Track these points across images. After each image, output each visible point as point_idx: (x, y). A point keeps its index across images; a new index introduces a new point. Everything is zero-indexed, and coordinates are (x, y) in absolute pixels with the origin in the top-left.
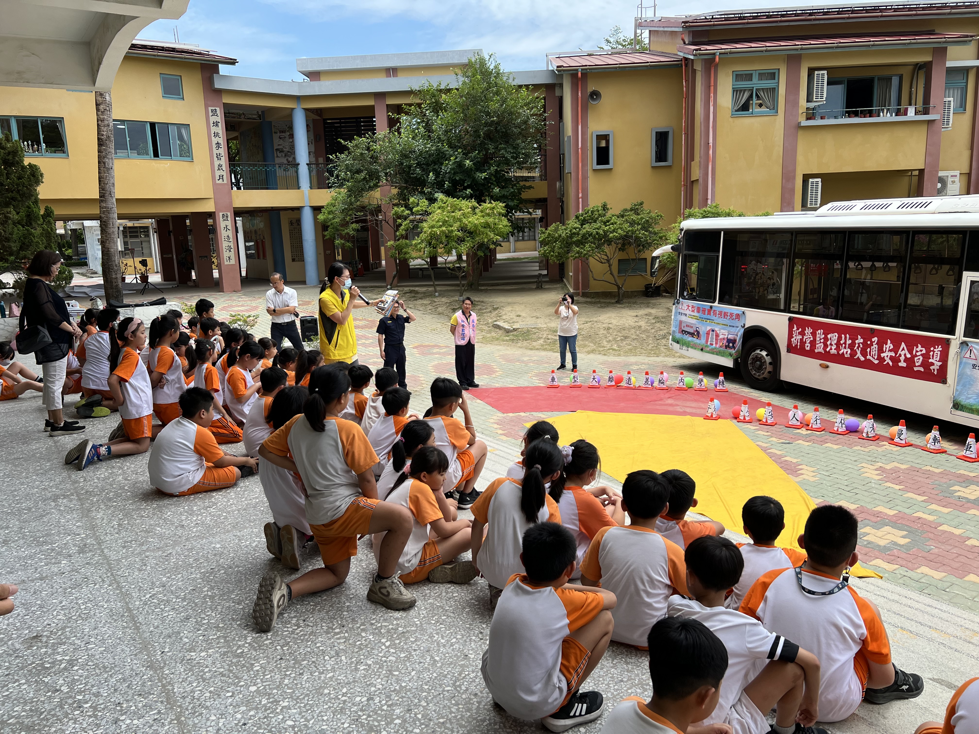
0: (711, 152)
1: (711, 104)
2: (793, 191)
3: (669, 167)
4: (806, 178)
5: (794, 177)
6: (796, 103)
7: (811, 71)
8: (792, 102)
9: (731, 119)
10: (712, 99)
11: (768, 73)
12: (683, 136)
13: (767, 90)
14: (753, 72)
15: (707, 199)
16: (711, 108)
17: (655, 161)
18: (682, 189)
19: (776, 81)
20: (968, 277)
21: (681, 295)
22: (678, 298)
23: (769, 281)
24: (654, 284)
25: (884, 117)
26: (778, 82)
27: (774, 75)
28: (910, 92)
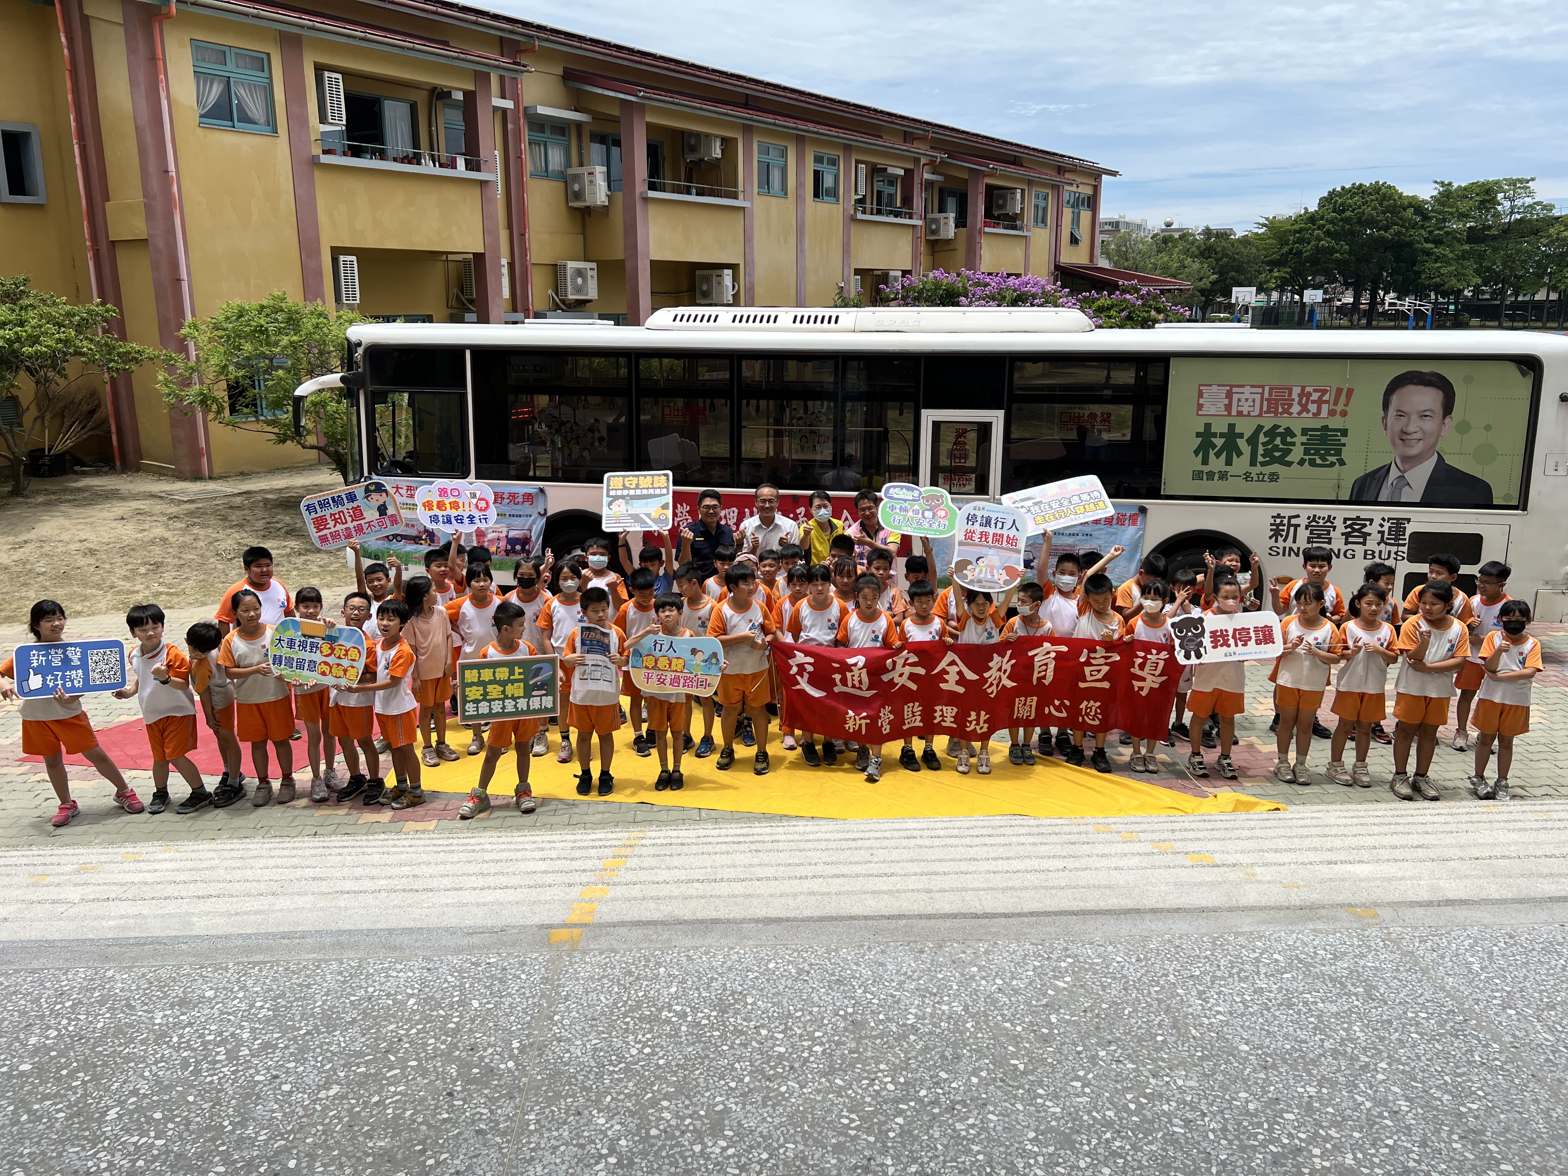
0: (175, 188)
1: (163, 95)
2: (319, 273)
3: (40, 207)
4: (336, 252)
5: (318, 251)
6: (304, 121)
7: (319, 69)
8: (297, 120)
9: (200, 131)
10: (162, 85)
11: (251, 57)
12: (76, 147)
13: (251, 87)
14: (227, 49)
15: (179, 280)
16: (164, 103)
17: (12, 192)
18: (90, 255)
19: (266, 74)
20: (929, 416)
21: (372, 469)
22: (366, 474)
23: (589, 435)
24: (50, 450)
25: (427, 167)
26: (271, 78)
27: (262, 63)
28: (430, 131)
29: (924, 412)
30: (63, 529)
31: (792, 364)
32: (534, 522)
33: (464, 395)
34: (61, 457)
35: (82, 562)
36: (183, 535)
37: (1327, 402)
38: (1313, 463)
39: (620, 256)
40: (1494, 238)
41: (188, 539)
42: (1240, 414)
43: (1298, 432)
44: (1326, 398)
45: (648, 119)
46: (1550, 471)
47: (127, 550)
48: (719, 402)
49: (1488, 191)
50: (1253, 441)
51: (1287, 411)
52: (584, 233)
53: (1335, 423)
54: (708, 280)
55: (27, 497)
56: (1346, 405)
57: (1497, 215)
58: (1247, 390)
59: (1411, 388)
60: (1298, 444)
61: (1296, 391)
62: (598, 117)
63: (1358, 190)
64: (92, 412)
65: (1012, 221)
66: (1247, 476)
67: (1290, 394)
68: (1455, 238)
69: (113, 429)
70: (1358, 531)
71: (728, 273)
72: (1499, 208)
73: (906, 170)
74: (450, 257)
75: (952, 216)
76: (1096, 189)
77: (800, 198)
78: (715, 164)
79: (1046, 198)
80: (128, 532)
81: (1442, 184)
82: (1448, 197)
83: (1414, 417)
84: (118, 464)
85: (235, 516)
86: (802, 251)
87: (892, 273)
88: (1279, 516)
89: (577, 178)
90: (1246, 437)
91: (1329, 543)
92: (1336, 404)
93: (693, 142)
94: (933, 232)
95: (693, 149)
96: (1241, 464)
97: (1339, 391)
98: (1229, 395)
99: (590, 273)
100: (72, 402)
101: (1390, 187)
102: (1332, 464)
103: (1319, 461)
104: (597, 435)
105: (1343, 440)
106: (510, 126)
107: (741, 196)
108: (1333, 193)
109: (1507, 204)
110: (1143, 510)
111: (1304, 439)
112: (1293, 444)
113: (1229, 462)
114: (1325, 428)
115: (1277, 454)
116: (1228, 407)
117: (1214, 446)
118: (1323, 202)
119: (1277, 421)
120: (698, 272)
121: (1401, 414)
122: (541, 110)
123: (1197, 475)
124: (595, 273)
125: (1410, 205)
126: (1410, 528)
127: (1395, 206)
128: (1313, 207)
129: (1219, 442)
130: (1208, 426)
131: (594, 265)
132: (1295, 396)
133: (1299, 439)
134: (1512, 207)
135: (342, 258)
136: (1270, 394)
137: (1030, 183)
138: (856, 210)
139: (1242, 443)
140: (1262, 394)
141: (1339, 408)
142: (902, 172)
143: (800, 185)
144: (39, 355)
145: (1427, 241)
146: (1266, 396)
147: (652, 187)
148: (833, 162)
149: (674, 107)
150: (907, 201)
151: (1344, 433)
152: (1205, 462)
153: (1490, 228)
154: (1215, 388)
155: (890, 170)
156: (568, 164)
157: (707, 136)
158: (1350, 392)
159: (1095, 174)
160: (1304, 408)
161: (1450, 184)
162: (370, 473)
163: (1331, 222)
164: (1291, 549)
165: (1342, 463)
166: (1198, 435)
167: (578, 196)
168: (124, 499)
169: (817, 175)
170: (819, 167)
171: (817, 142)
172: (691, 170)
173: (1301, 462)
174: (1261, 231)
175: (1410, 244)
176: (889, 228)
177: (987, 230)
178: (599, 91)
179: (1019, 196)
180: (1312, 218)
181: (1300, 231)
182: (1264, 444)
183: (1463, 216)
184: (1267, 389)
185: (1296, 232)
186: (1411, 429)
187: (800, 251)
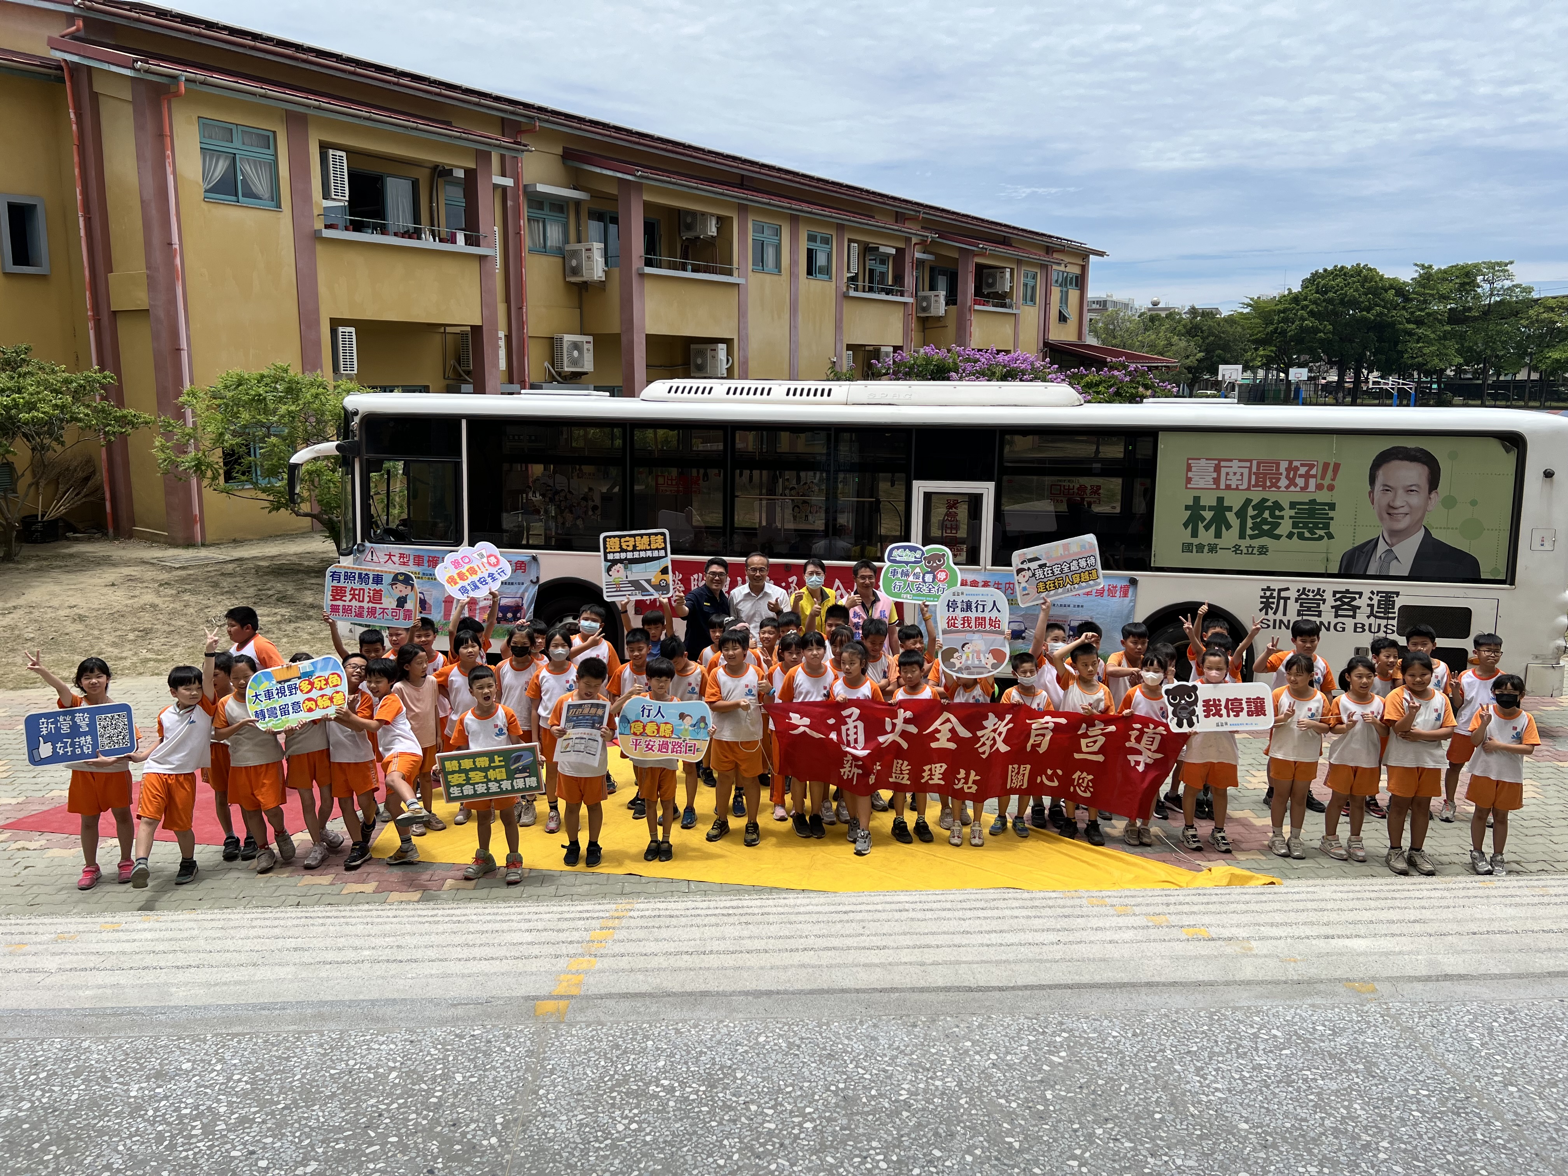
0: (178, 261)
1: (169, 170)
3: (43, 277)
5: (317, 323)
6: (307, 197)
7: (324, 147)
8: (301, 195)
9: (204, 206)
10: (169, 161)
11: (258, 135)
12: (81, 220)
13: (257, 164)
14: (234, 127)
15: (179, 350)
16: (170, 178)
17: (15, 263)
18: (91, 325)
19: (271, 151)
20: (920, 487)
21: (365, 536)
22: (359, 541)
23: (583, 503)
24: (43, 516)
25: (428, 242)
26: (276, 155)
27: (268, 141)
28: (431, 207)
29: (916, 484)
30: (53, 594)
31: (785, 436)
32: (526, 590)
33: (460, 464)
34: (54, 523)
35: (71, 627)
36: (174, 602)
37: (1314, 476)
38: (1301, 537)
39: (616, 330)
40: (1475, 319)
41: (178, 605)
42: (1228, 487)
43: (1286, 505)
44: (1313, 472)
45: (645, 198)
46: (1536, 545)
47: (116, 616)
48: (712, 472)
49: (1467, 274)
50: (1241, 514)
51: (1274, 485)
52: (580, 308)
53: (1323, 497)
54: (702, 353)
55: (18, 562)
56: (1333, 480)
57: (1477, 297)
58: (1236, 463)
59: (1396, 464)
60: (1286, 517)
61: (1284, 465)
62: (596, 195)
63: (1340, 272)
64: (87, 479)
65: (1001, 299)
66: (1237, 549)
67: (1278, 468)
68: (1437, 319)
69: (108, 495)
70: (1348, 604)
71: (721, 348)
72: (1479, 290)
73: (897, 249)
74: (448, 329)
75: (942, 294)
76: (1084, 268)
77: (793, 275)
78: (711, 242)
79: (1034, 277)
80: (118, 598)
81: (1423, 267)
82: (1428, 279)
83: (1400, 492)
84: (111, 531)
85: (226, 583)
86: (796, 327)
87: (883, 349)
88: (1268, 589)
89: (575, 254)
90: (1235, 510)
91: (1319, 616)
92: (1323, 478)
93: (689, 220)
94: (924, 309)
95: (690, 227)
96: (1230, 537)
97: (1326, 466)
98: (1217, 469)
99: (586, 346)
100: (67, 469)
101: (1370, 269)
102: (1321, 538)
103: (1307, 535)
104: (591, 504)
105: (1331, 514)
106: (509, 203)
107: (736, 273)
108: (1315, 276)
109: (1487, 286)
110: (1133, 582)
111: (1292, 513)
112: (1282, 517)
113: (1218, 535)
114: (1313, 502)
115: (1266, 527)
116: (1217, 481)
117: (1203, 519)
118: (1306, 283)
119: (1266, 495)
120: (692, 346)
121: (1387, 489)
122: (541, 188)
123: (1187, 548)
124: (591, 346)
125: (1392, 287)
126: (1399, 602)
127: (1377, 287)
128: (1297, 288)
129: (1208, 515)
130: (1197, 499)
131: (590, 338)
132: (1282, 470)
133: (1288, 513)
134: (1492, 290)
135: (341, 329)
136: (1258, 468)
137: (1019, 262)
138: (848, 286)
139: (1231, 516)
140: (1250, 468)
141: (1327, 482)
142: (893, 251)
143: (794, 263)
144: (34, 421)
145: (1409, 321)
146: (1254, 470)
147: (649, 263)
148: (826, 241)
149: (671, 186)
150: (899, 278)
151: (1332, 506)
152: (1195, 534)
153: (1470, 309)
154: (1203, 462)
155: (882, 249)
156: (566, 241)
157: (703, 214)
158: (1337, 467)
159: (1083, 254)
160: (1292, 482)
161: (1430, 267)
162: (363, 540)
163: (1314, 302)
164: (1281, 621)
165: (1330, 536)
166: (1187, 508)
167: (576, 271)
168: (115, 565)
169: (811, 254)
170: (813, 246)
171: (810, 221)
172: (687, 247)
173: (1290, 536)
174: (1246, 311)
175: (1392, 325)
176: (881, 305)
177: (977, 307)
178: (598, 170)
179: (1008, 275)
180: (1295, 299)
181: (1284, 311)
182: (1252, 517)
183: (1444, 298)
184: (1255, 463)
185: (1280, 312)
186: (1398, 503)
187: (793, 327)
